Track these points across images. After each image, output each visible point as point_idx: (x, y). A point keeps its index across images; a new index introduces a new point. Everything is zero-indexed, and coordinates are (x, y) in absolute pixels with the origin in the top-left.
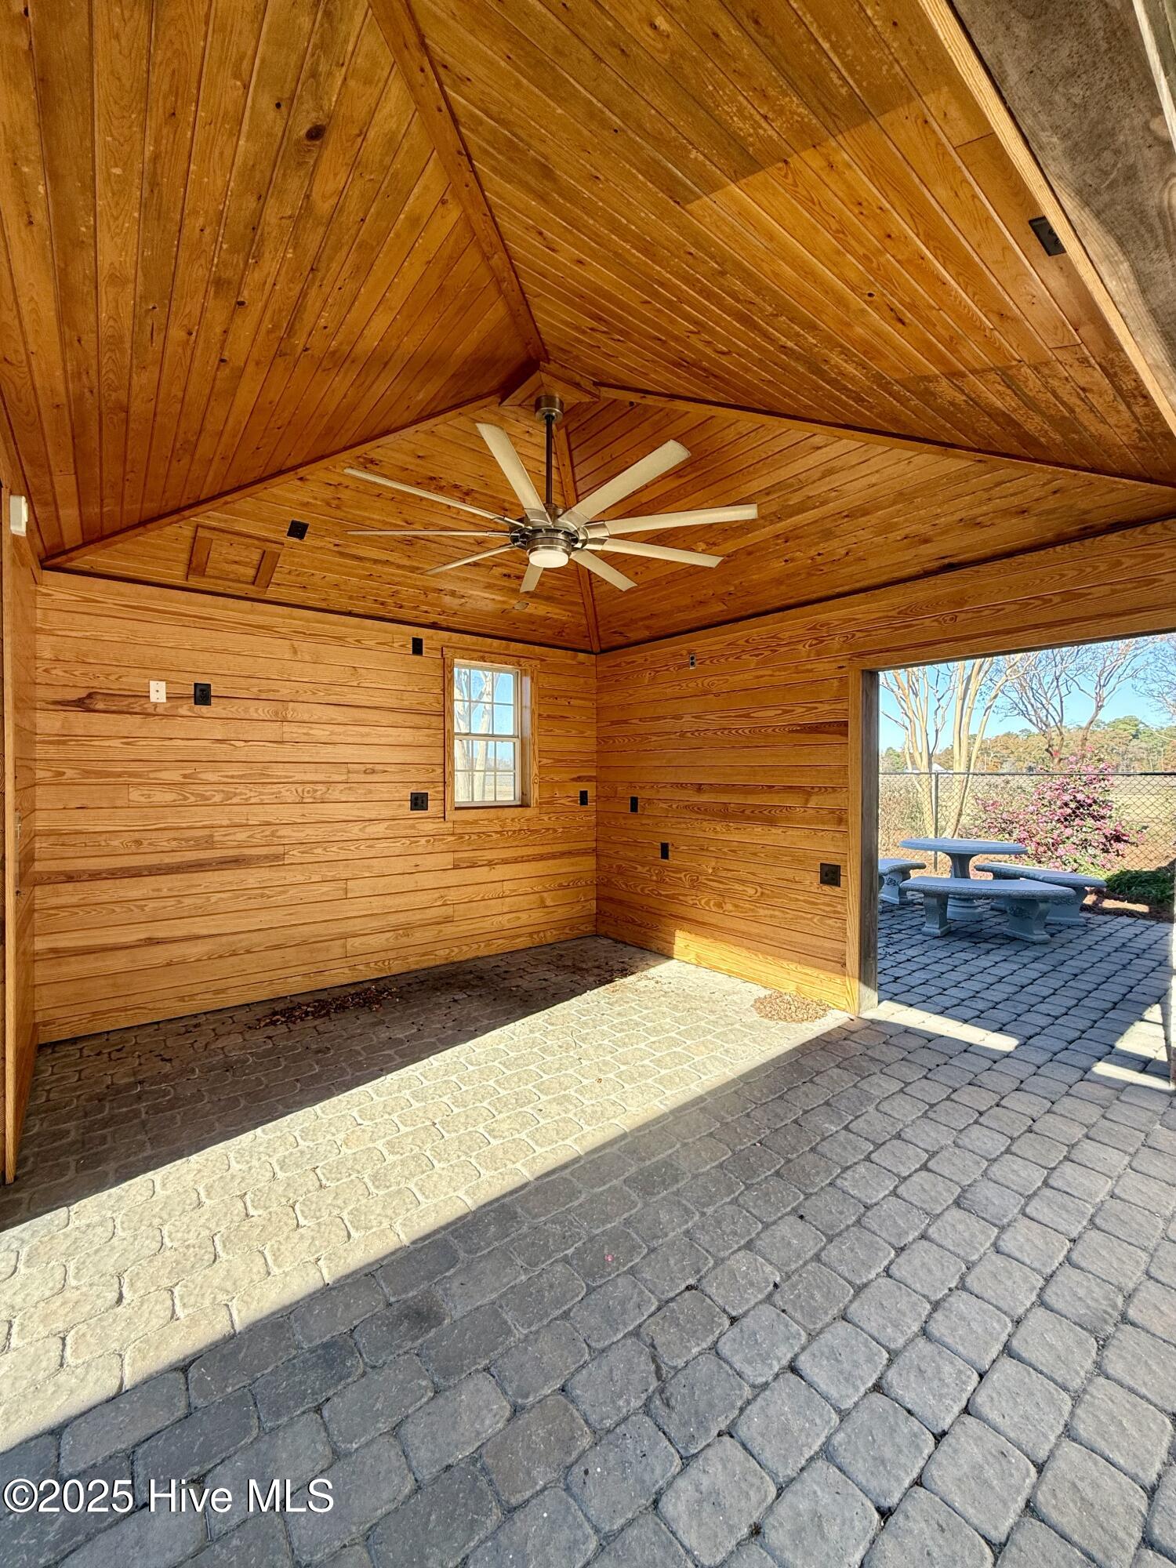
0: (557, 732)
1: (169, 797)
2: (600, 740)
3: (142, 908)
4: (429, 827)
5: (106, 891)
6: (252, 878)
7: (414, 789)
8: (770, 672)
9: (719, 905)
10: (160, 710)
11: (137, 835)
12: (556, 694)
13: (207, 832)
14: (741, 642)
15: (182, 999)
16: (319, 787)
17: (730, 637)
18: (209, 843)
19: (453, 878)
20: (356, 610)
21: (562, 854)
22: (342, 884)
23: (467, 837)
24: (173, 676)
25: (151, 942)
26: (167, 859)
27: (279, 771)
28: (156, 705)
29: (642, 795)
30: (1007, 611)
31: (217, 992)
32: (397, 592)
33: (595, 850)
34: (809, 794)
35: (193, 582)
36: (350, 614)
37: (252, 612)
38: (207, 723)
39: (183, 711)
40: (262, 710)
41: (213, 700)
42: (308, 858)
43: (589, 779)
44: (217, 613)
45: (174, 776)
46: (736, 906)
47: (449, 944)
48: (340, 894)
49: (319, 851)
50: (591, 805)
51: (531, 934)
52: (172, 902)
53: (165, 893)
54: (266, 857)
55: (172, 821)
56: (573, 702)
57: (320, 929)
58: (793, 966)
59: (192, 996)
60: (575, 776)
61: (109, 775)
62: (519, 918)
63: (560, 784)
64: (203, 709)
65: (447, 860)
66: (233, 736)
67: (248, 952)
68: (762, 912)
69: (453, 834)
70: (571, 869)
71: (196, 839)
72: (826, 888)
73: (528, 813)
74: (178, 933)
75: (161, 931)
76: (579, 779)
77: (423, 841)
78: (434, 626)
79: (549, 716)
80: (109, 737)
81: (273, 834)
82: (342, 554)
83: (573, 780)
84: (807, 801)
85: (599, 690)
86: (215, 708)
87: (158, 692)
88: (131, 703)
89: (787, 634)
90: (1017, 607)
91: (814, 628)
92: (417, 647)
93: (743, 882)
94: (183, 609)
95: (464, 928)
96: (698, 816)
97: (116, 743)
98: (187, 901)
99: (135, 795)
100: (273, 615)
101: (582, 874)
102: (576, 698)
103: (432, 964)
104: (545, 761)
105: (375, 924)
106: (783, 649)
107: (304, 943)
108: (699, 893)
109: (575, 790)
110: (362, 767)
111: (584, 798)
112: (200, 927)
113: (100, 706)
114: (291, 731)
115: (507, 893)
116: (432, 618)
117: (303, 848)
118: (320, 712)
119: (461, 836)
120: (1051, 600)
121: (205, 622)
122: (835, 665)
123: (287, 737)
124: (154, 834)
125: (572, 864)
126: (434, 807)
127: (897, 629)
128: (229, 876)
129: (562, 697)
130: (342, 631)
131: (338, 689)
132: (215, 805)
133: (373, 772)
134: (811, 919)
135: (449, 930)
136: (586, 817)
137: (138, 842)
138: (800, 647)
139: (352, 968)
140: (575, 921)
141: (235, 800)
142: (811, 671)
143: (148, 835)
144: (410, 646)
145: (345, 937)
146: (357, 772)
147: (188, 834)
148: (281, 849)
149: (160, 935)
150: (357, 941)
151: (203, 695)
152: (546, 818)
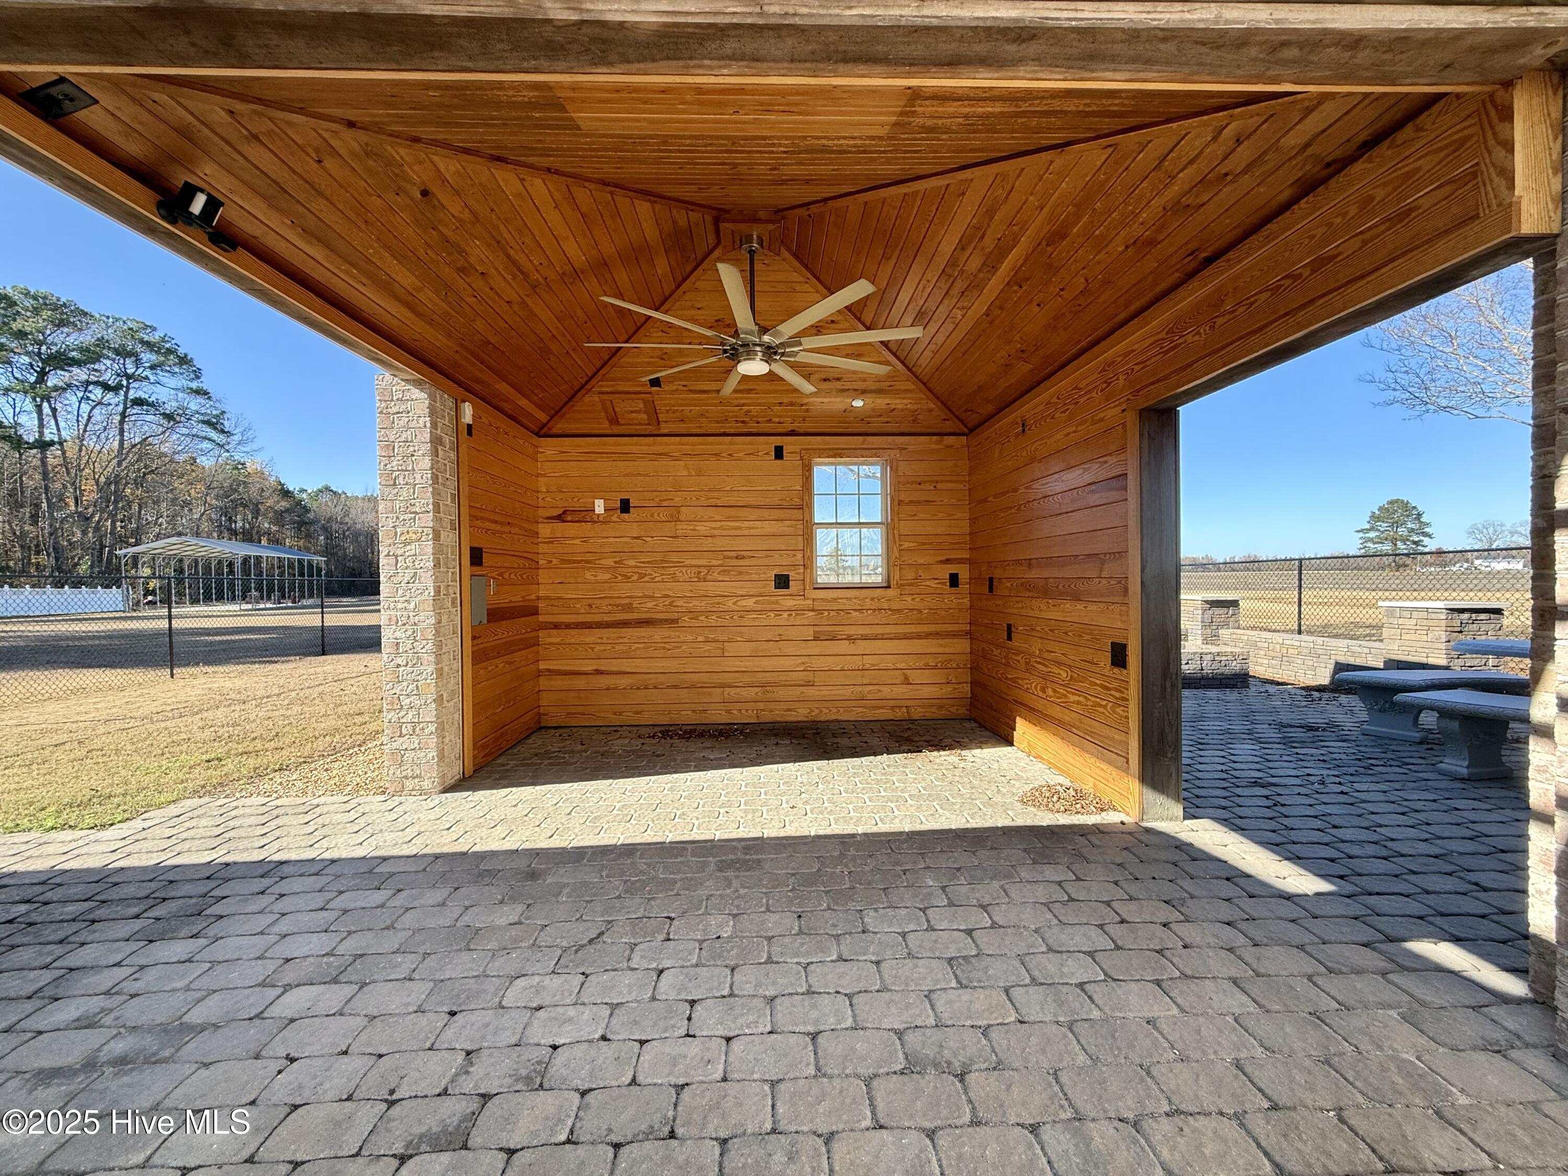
0: (922, 516)
1: (607, 576)
2: (973, 520)
3: (592, 649)
4: (789, 603)
5: (574, 636)
6: (658, 634)
7: (777, 571)
8: (1074, 429)
9: (1043, 690)
10: (601, 519)
11: (590, 601)
12: (919, 480)
13: (627, 601)
14: (1055, 400)
15: (615, 714)
16: (702, 569)
17: (1046, 395)
18: (629, 608)
19: (816, 648)
20: (728, 431)
21: (928, 635)
22: (719, 645)
23: (826, 613)
24: (608, 495)
25: (598, 672)
26: (607, 618)
27: (674, 557)
28: (599, 515)
29: (998, 573)
30: (1259, 302)
31: (637, 713)
32: (749, 411)
33: (969, 633)
34: (1103, 562)
35: (616, 430)
36: (725, 434)
37: (654, 444)
38: (629, 526)
39: (614, 518)
40: (663, 514)
41: (632, 510)
42: (695, 623)
43: (960, 561)
44: (634, 449)
45: (609, 562)
46: (1054, 691)
47: (811, 705)
48: (719, 653)
49: (702, 618)
50: (964, 587)
51: (892, 708)
52: (609, 647)
53: (605, 640)
54: (666, 620)
55: (607, 593)
56: (939, 486)
57: (704, 677)
58: (1093, 760)
59: (621, 713)
60: (943, 558)
61: (574, 562)
62: (880, 691)
63: (927, 566)
64: (626, 516)
65: (809, 632)
66: (643, 533)
67: (655, 688)
68: (1073, 698)
69: (813, 610)
70: (940, 650)
71: (623, 605)
72: (1116, 670)
73: (890, 593)
74: (615, 669)
75: (603, 665)
76: (948, 561)
77: (785, 615)
78: (792, 433)
79: (911, 502)
80: (574, 538)
81: (670, 604)
82: (692, 391)
83: (941, 562)
84: (1101, 570)
85: (971, 472)
86: (633, 514)
87: (599, 507)
88: (585, 515)
89: (1085, 382)
90: (1269, 293)
91: (1104, 370)
92: (779, 453)
93: (1059, 664)
94: (613, 449)
95: (826, 692)
96: (1031, 594)
97: (578, 542)
98: (617, 648)
99: (588, 575)
100: (667, 444)
101: (953, 657)
102: (942, 481)
103: (794, 719)
104: (906, 545)
105: (747, 679)
106: (1082, 400)
107: (693, 687)
108: (1031, 677)
109: (945, 572)
110: (734, 554)
111: (954, 580)
112: (625, 665)
113: (569, 518)
114: (682, 528)
115: (868, 666)
116: (788, 427)
117: (691, 615)
118: (701, 512)
119: (820, 612)
120: (1301, 275)
121: (626, 456)
122: (1120, 409)
123: (680, 532)
124: (599, 601)
125: (941, 646)
126: (794, 586)
127: (1166, 353)
128: (643, 632)
129: (926, 482)
130: (716, 449)
131: (716, 494)
132: (633, 582)
133: (743, 557)
134: (1105, 707)
135: (811, 692)
136: (960, 599)
137: (590, 606)
138: (1094, 394)
139: (728, 712)
140: (946, 701)
141: (646, 579)
142: (1101, 420)
143: (596, 601)
144: (773, 453)
145: (722, 686)
146: (731, 558)
147: (618, 601)
148: (676, 616)
149: (603, 668)
150: (733, 691)
151: (625, 506)
152: (909, 599)
